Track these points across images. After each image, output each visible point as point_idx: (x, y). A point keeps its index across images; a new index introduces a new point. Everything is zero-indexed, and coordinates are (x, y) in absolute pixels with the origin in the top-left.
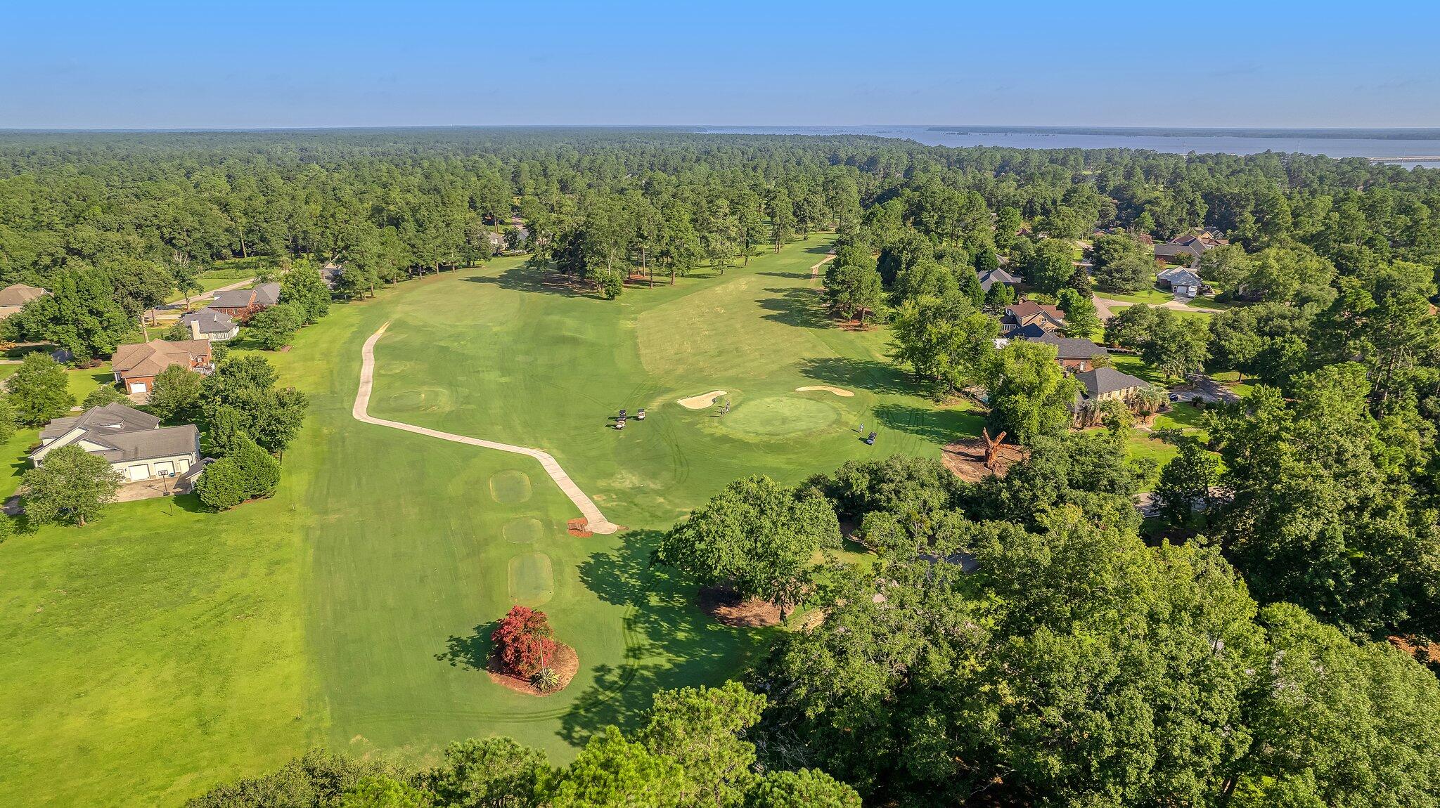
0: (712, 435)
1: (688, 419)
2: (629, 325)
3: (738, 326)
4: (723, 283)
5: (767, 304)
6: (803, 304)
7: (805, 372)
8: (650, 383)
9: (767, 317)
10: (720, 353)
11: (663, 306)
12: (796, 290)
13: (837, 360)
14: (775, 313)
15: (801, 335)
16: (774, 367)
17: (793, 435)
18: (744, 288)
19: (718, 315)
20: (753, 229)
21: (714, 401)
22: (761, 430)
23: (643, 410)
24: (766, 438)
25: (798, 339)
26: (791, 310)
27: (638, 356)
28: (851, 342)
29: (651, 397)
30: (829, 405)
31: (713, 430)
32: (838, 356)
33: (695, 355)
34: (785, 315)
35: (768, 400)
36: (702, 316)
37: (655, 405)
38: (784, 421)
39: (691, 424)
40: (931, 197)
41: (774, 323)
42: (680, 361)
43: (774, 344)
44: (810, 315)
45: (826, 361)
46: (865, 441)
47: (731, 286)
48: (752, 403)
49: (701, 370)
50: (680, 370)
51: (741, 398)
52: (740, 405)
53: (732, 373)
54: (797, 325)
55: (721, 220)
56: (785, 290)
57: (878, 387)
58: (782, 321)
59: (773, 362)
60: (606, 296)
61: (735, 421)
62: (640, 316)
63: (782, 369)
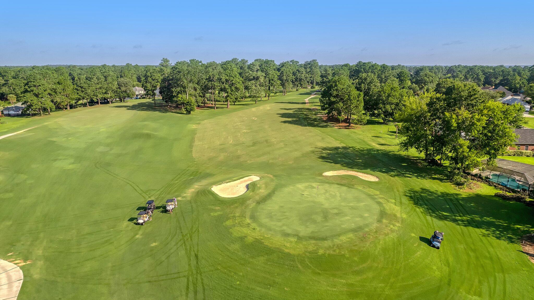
0: (242, 239)
1: (217, 212)
2: (194, 126)
3: (266, 127)
4: (257, 106)
5: (283, 115)
6: (306, 115)
7: (323, 158)
8: (193, 169)
9: (285, 122)
10: (254, 144)
11: (220, 117)
12: (299, 109)
13: (344, 148)
14: (290, 119)
15: (310, 132)
16: (297, 154)
17: (344, 238)
18: (268, 108)
19: (253, 121)
20: (272, 80)
21: (247, 186)
22: (304, 231)
23: (171, 201)
24: (311, 246)
25: (310, 134)
26: (299, 118)
27: (191, 146)
28: (348, 136)
29: (188, 183)
30: (360, 191)
31: (245, 231)
32: (344, 145)
33: (235, 145)
34: (296, 121)
35: (301, 186)
36: (243, 122)
37: (189, 193)
38: (326, 215)
39: (221, 219)
40: (363, 65)
41: (290, 125)
42: (222, 150)
43: (293, 138)
44: (312, 120)
45: (337, 148)
46: (429, 242)
47: (261, 108)
48: (286, 190)
49: (238, 157)
50: (222, 157)
51: (272, 185)
52: (273, 192)
53: (263, 159)
54: (306, 126)
55: (255, 73)
56: (293, 109)
57: (392, 171)
58: (295, 124)
59: (296, 150)
60: (185, 112)
61: (270, 216)
62: (203, 122)
63: (305, 155)
